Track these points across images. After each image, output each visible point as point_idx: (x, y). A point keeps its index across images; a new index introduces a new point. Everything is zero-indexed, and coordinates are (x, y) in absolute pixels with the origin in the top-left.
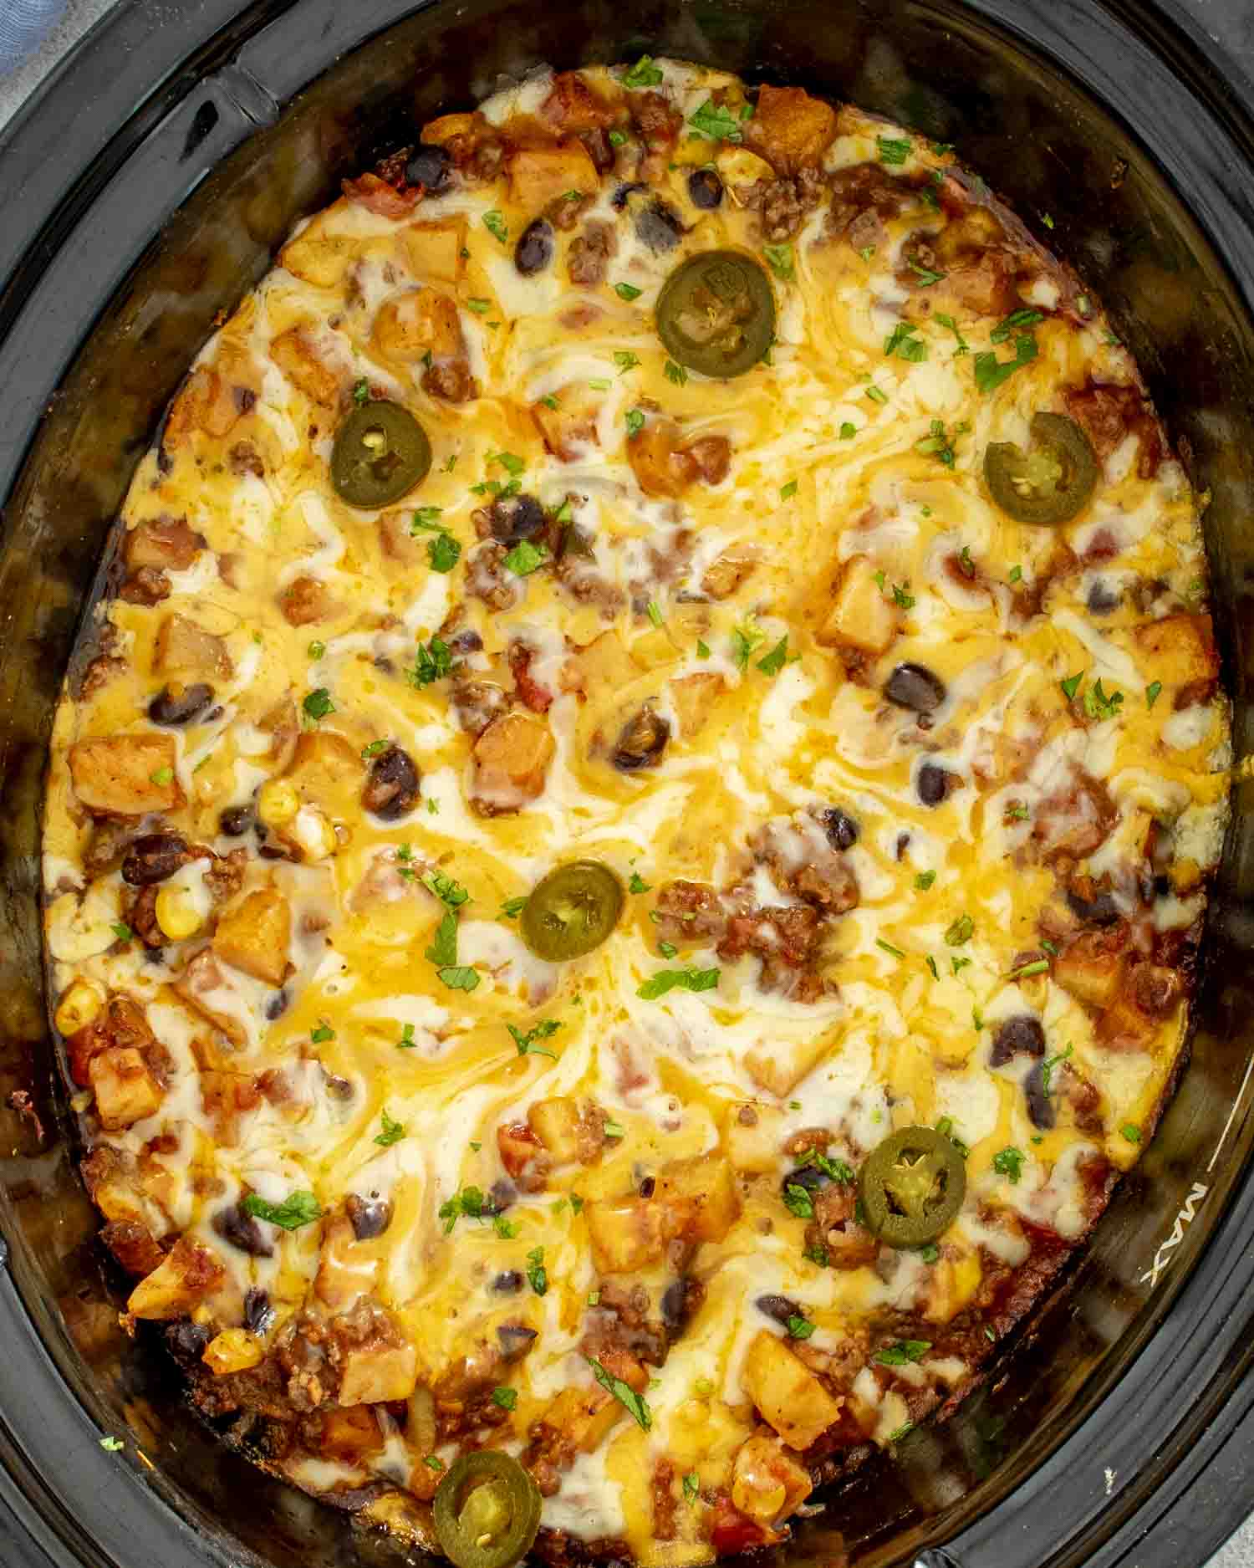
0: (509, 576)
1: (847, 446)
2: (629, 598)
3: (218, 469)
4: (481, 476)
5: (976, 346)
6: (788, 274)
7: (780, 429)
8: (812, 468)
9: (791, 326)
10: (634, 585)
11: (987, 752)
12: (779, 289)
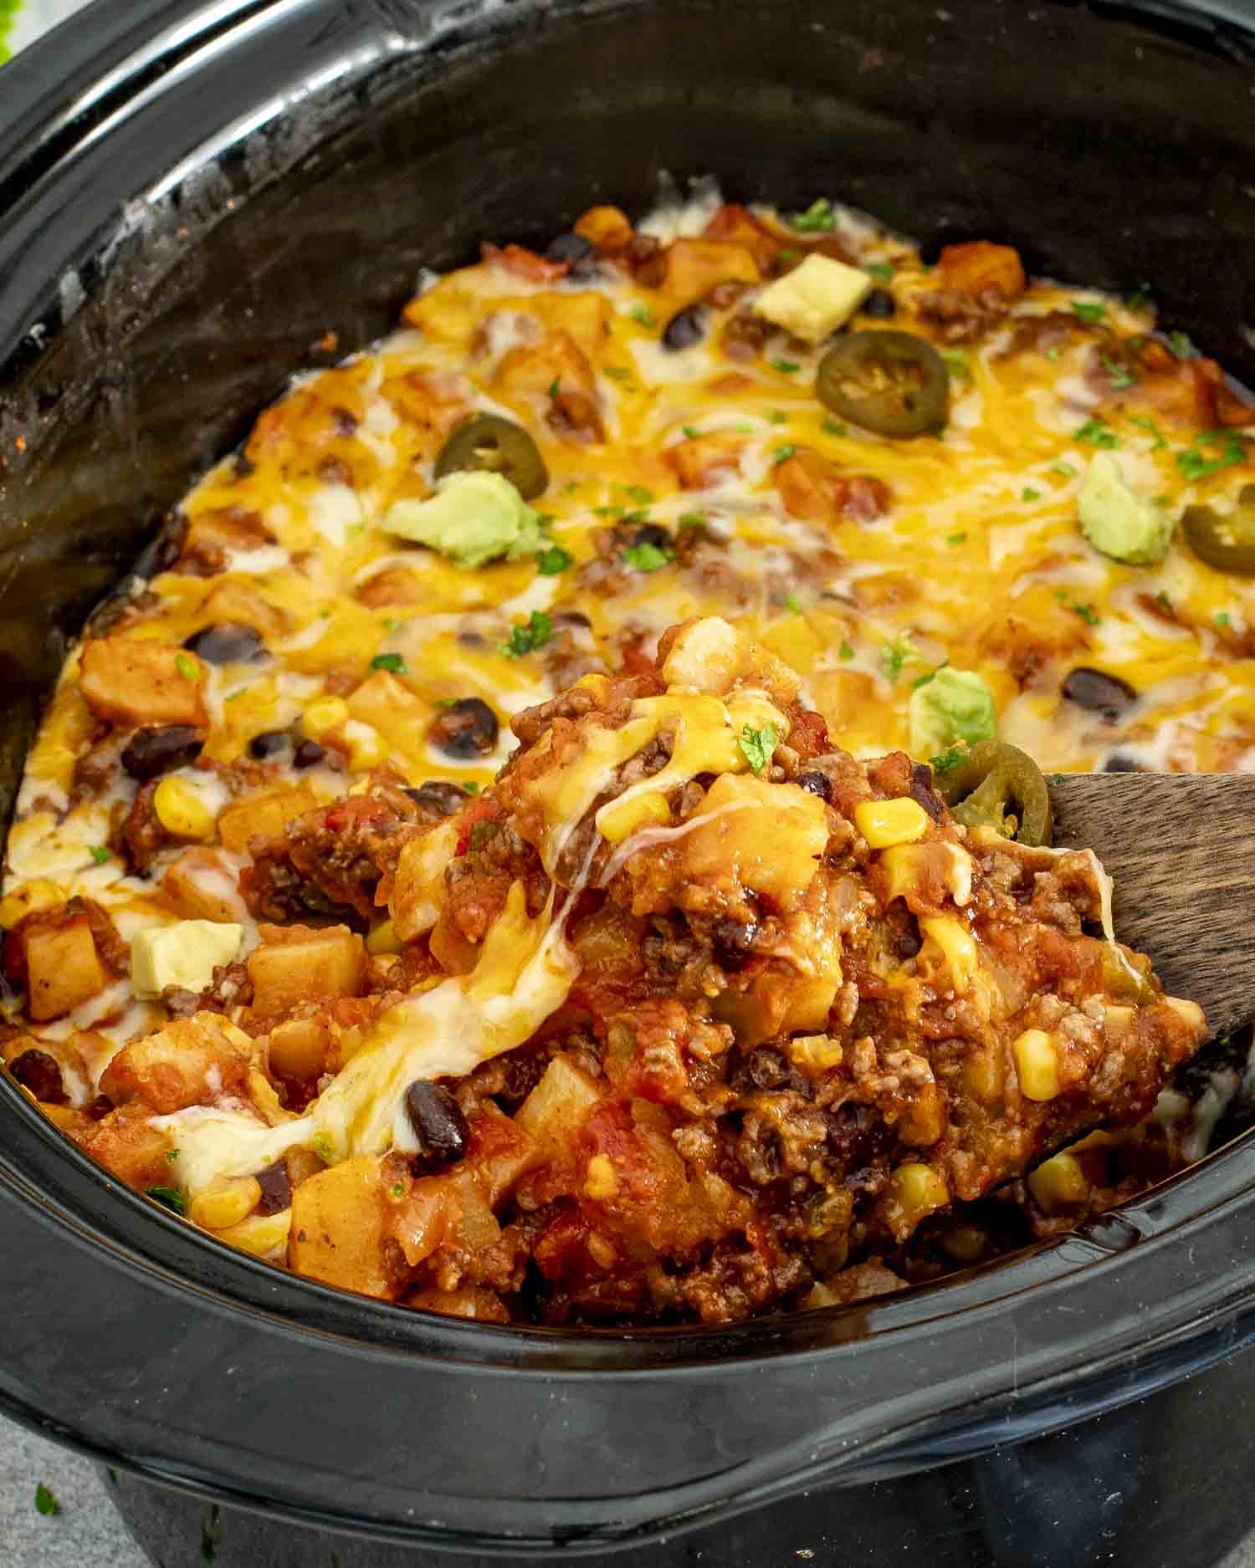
0: (628, 569)
1: (1031, 507)
2: (765, 591)
3: (305, 473)
4: (604, 500)
5: (1175, 446)
6: (967, 376)
7: (948, 490)
8: (986, 524)
9: (966, 413)
10: (771, 576)
11: (1186, 746)
12: (956, 387)
